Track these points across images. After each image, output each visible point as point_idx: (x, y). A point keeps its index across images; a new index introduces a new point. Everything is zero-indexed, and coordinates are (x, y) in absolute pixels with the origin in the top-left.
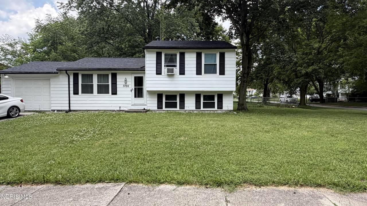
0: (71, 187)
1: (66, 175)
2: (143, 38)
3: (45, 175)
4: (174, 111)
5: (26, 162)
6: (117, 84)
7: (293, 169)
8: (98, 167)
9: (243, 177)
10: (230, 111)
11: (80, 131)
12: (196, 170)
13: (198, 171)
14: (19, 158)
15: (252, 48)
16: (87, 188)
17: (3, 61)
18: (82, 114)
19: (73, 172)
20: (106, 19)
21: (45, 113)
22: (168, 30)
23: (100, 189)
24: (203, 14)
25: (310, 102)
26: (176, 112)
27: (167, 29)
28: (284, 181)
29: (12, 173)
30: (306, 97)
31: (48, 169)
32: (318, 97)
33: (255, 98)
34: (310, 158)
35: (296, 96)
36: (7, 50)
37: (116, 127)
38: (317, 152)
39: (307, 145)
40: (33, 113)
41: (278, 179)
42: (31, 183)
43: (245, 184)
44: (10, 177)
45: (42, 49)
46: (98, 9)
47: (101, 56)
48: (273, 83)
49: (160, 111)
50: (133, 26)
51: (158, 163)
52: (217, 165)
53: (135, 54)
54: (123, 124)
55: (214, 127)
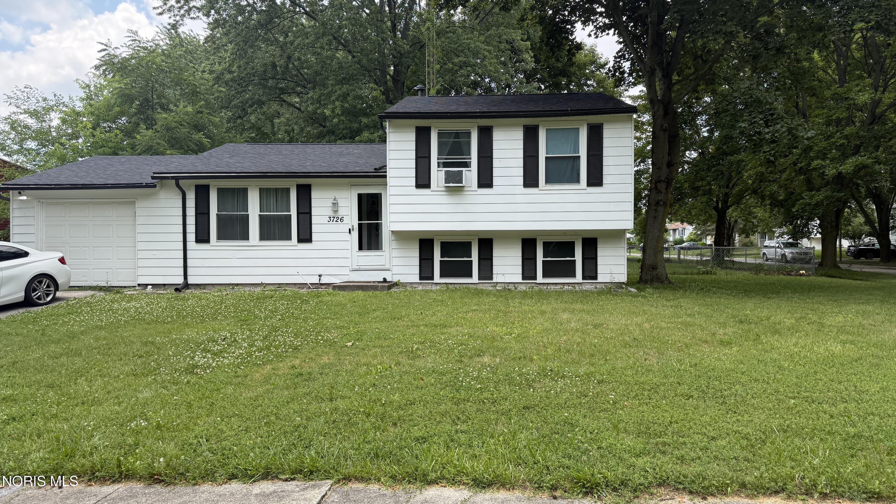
0: (189, 490)
1: (178, 458)
2: (381, 91)
3: (122, 458)
4: (464, 286)
5: (74, 422)
6: (313, 213)
7: (799, 449)
8: (261, 437)
9: (654, 469)
10: (619, 285)
11: (214, 341)
12: (525, 447)
13: (531, 452)
14: (55, 412)
15: (680, 110)
16: (232, 494)
17: (15, 157)
18: (219, 296)
19: (195, 451)
20: (281, 39)
21: (122, 293)
22: (446, 67)
23: (266, 496)
24: (542, 20)
25: (852, 258)
26: (469, 289)
27: (445, 64)
28: (773, 484)
29: (39, 451)
30: (840, 245)
31: (130, 441)
32: (873, 245)
33: (689, 249)
34: (849, 417)
35: (811, 243)
36: (26, 127)
37: (309, 331)
38: (870, 402)
39: (840, 383)
40: (90, 293)
41: (756, 477)
42: (87, 478)
43: (662, 490)
44: (32, 462)
45: (114, 122)
46: (259, 13)
47: (269, 138)
48: (742, 206)
49: (427, 285)
50: (354, 57)
51: (420, 427)
52: (582, 436)
53: (358, 132)
54: (328, 322)
55: (572, 330)
